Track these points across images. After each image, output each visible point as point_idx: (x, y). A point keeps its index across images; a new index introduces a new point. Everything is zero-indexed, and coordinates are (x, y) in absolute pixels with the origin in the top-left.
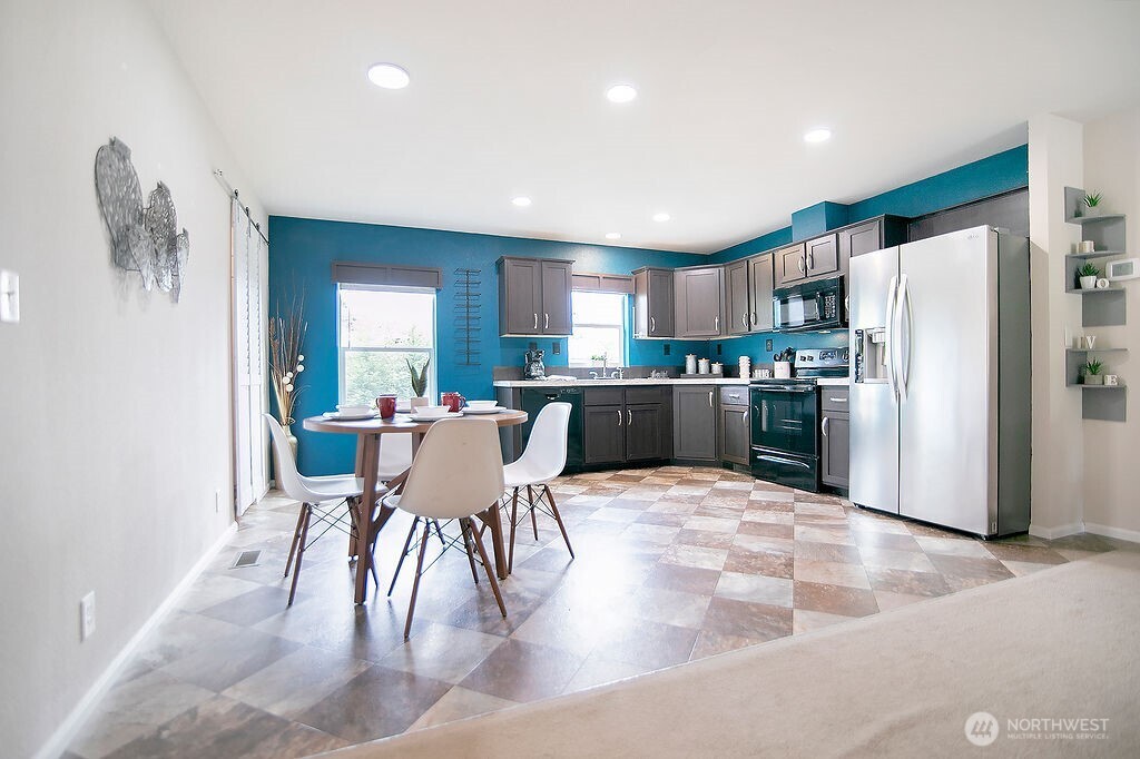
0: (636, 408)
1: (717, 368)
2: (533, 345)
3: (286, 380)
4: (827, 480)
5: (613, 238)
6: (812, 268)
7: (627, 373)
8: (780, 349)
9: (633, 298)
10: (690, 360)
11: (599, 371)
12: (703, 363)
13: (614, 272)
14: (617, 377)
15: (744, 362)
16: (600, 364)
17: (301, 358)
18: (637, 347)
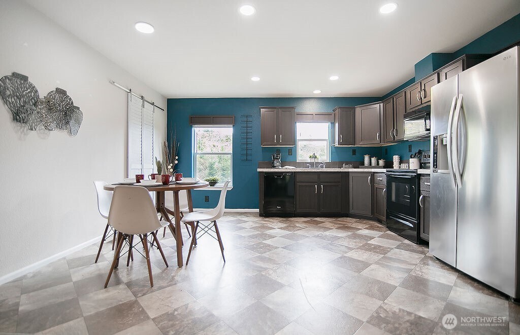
0: (326, 184)
1: (381, 162)
2: (278, 151)
3: (169, 167)
4: (423, 235)
5: (317, 92)
6: (425, 98)
7: (328, 165)
8: (415, 150)
9: (333, 124)
10: (367, 158)
11: (312, 164)
12: (374, 160)
13: (323, 111)
14: (322, 167)
15: (396, 159)
16: (313, 160)
17: (177, 158)
18: (335, 151)
